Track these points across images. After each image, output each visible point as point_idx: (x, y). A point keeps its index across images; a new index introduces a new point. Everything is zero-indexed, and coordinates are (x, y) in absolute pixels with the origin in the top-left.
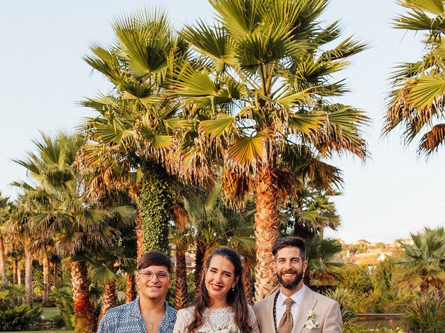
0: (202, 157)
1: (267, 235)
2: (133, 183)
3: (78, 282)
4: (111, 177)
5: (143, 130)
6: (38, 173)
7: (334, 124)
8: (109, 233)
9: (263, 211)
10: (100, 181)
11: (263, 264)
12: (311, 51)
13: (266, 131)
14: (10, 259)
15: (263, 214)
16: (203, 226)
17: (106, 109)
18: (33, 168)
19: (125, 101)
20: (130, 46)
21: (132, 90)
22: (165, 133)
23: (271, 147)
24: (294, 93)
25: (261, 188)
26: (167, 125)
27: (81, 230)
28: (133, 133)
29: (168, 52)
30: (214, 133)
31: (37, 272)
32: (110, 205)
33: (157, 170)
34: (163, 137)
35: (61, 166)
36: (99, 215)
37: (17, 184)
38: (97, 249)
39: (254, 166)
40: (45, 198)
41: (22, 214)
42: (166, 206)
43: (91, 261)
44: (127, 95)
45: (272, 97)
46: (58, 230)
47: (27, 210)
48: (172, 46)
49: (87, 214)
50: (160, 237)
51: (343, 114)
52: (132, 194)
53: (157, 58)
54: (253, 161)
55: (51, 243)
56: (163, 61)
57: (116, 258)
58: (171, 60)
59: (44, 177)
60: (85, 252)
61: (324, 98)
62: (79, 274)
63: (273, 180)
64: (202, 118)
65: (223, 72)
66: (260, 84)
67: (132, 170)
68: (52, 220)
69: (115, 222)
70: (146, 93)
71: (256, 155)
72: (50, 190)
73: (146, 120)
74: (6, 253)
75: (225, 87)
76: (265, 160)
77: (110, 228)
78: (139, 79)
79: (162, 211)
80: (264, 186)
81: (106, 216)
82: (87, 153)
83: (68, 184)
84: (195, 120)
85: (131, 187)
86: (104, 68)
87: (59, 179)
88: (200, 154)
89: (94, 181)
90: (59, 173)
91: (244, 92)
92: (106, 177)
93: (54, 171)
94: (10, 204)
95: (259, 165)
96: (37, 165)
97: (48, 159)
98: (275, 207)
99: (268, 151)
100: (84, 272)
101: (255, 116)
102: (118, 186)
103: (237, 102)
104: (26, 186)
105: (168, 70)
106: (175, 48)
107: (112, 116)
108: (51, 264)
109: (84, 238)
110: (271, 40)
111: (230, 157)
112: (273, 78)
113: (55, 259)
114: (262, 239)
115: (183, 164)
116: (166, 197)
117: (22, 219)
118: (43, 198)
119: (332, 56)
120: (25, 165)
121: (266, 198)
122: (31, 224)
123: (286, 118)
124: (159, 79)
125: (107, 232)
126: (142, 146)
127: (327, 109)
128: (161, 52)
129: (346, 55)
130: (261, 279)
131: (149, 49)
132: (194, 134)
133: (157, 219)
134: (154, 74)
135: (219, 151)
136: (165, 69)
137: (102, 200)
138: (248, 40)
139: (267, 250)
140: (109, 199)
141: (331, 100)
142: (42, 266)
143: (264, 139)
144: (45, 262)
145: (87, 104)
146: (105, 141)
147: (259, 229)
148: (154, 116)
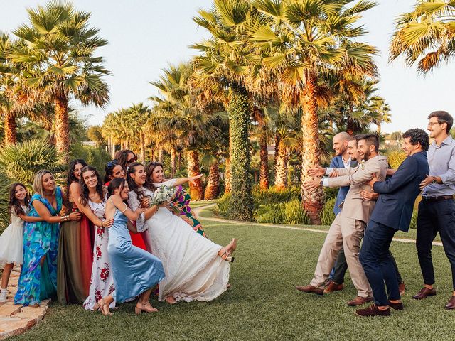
0: (265, 81)
1: (310, 130)
2: (226, 96)
3: (192, 165)
4: (210, 94)
5: (230, 63)
6: (166, 91)
7: (351, 56)
8: (213, 131)
9: (307, 114)
10: (203, 97)
11: (307, 150)
12: (338, 10)
13: (306, 62)
14: (149, 150)
15: (307, 116)
16: (278, 124)
17: (207, 50)
18: (162, 87)
19: (219, 45)
20: (222, 9)
21: (223, 38)
22: (244, 65)
23: (309, 73)
24: (325, 37)
25: (306, 99)
26: (245, 60)
27: (194, 129)
28: (223, 65)
29: (247, 12)
30: (272, 65)
31: (167, 159)
32: (212, 112)
33: (240, 89)
34: (243, 67)
35: (181, 86)
36: (206, 118)
37: (152, 98)
38: (204, 141)
39: (297, 87)
40: (170, 108)
41: (155, 118)
42: (246, 112)
43: (200, 151)
44: (220, 41)
45: (312, 40)
46: (178, 128)
47: (159, 116)
48: (250, 8)
49: (198, 117)
50: (242, 133)
51: (360, 49)
52: (225, 104)
53: (239, 17)
54: (297, 83)
55: (174, 137)
56: (244, 18)
57: (217, 148)
58: (248, 17)
59: (170, 94)
60: (196, 144)
61: (349, 39)
62: (193, 159)
63: (314, 94)
64: (265, 56)
65: (280, 24)
66: (305, 31)
67: (225, 88)
68: (174, 123)
69: (217, 123)
70: (232, 39)
71: (299, 78)
72: (174, 102)
73: (232, 57)
74: (145, 145)
75: (280, 36)
76: (304, 82)
77: (214, 127)
78: (228, 30)
79: (243, 116)
80: (307, 98)
81: (211, 118)
82: (194, 79)
83: (186, 97)
84: (261, 57)
85: (225, 100)
86: (205, 24)
87: (179, 94)
88: (263, 79)
89: (199, 97)
90: (180, 91)
91: (291, 38)
92: (207, 94)
93: (176, 89)
94: (148, 111)
95: (301, 86)
96: (165, 84)
97: (173, 81)
98: (315, 112)
99: (307, 76)
100: (196, 158)
101: (298, 54)
102: (216, 99)
103: (288, 44)
104: (158, 100)
105: (247, 23)
106: (252, 9)
107: (210, 54)
108: (177, 153)
109: (196, 134)
110: (308, 5)
111: (281, 81)
112: (313, 28)
113: (179, 149)
114: (306, 133)
115: (253, 85)
116: (246, 106)
117: (155, 123)
118: (169, 108)
119: (352, 12)
120: (157, 86)
121: (308, 106)
122: (160, 126)
123: (318, 55)
124: (241, 29)
125: (212, 130)
126: (229, 73)
127: (348, 47)
128: (242, 12)
129: (360, 11)
130: (306, 161)
131: (234, 11)
132: (259, 67)
133: (240, 121)
134: (237, 26)
135: (276, 77)
136: (245, 22)
137: (206, 109)
138: (295, 5)
139: (310, 141)
140: (211, 108)
141: (352, 40)
142: (170, 155)
143: (304, 68)
144: (173, 151)
145: (195, 47)
146: (206, 71)
147: (304, 127)
148: (237, 54)
